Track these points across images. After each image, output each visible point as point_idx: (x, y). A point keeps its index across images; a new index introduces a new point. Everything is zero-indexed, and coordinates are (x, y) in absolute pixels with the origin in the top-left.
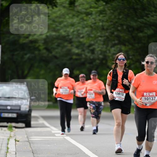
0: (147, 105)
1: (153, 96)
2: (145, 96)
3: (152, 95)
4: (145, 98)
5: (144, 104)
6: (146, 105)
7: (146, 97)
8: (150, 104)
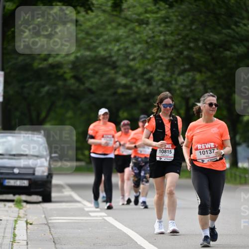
0: (205, 162)
1: (211, 148)
2: (200, 149)
3: (209, 147)
4: (200, 152)
5: (200, 161)
6: (203, 163)
7: (202, 151)
8: (208, 159)
